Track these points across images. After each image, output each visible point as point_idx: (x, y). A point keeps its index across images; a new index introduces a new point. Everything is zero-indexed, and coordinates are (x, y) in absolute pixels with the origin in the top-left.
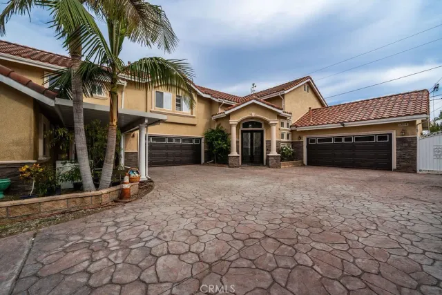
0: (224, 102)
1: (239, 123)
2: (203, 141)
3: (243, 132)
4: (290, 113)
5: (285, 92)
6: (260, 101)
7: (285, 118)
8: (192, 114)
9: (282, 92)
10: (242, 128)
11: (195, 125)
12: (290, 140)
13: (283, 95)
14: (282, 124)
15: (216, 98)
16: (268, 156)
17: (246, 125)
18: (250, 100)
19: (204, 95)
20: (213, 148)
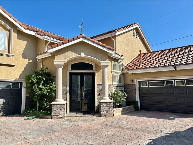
0: (50, 40)
1: (66, 65)
2: (24, 85)
3: (71, 74)
4: (122, 56)
5: (117, 34)
6: (94, 42)
7: (116, 60)
8: (9, 52)
9: (113, 34)
10: (70, 71)
11: (13, 66)
12: (122, 84)
13: (114, 37)
14: (114, 67)
15: (40, 35)
16: (100, 103)
17: (74, 67)
18: (78, 38)
19: (27, 32)
20: (34, 94)
